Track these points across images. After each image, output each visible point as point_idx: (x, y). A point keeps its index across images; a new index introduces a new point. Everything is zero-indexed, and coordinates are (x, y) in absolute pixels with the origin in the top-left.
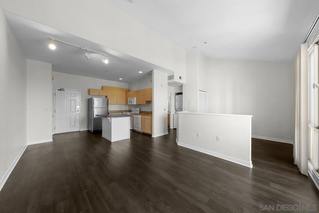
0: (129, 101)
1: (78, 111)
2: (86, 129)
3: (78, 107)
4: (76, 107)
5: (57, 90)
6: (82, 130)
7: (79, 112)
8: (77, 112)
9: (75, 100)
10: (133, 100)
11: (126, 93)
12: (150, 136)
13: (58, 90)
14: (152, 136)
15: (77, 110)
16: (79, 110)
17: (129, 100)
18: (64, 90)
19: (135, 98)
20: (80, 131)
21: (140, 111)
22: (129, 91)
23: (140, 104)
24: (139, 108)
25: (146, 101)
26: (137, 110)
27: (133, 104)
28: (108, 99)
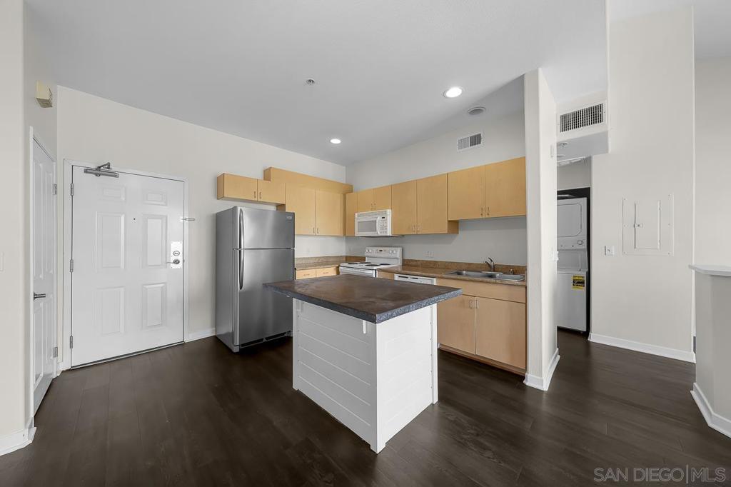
0: (358, 222)
1: (176, 262)
2: (207, 333)
3: (176, 246)
4: (166, 249)
5: (79, 172)
6: (190, 337)
7: (180, 265)
8: (174, 266)
9: (164, 219)
10: (379, 218)
11: (345, 196)
12: (515, 378)
13: (86, 171)
14: (523, 378)
15: (173, 258)
16: (180, 258)
17: (359, 218)
18: (115, 175)
19: (389, 212)
20: (183, 344)
21: (404, 261)
22: (352, 191)
23: (415, 233)
24: (399, 250)
25: (449, 221)
26: (390, 256)
27: (380, 234)
28: (294, 214)
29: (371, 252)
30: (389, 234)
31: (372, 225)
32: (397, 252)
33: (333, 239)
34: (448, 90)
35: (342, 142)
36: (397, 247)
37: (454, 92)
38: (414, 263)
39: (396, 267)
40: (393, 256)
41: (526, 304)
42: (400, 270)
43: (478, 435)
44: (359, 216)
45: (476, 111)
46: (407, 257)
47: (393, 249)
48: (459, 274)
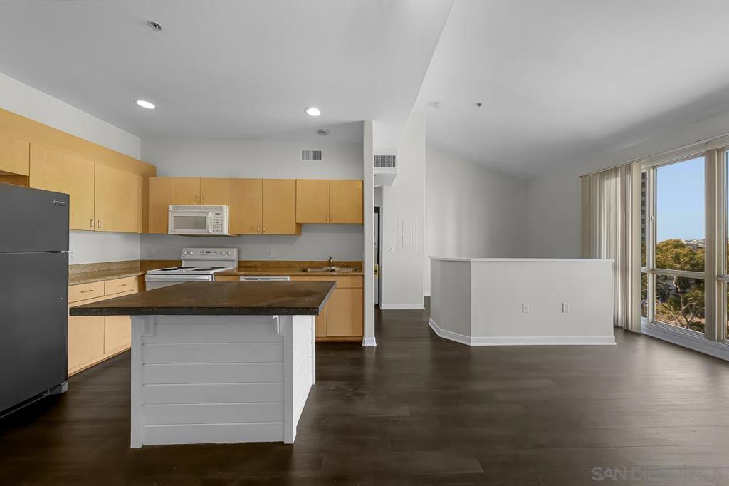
10: (211, 214)
12: (355, 345)
17: (176, 212)
19: (225, 208)
21: (240, 262)
22: (154, 175)
23: (260, 233)
24: (235, 251)
25: (297, 224)
26: (222, 257)
27: (211, 232)
28: (69, 195)
29: (191, 254)
30: (226, 232)
31: (201, 223)
32: (233, 254)
33: (119, 237)
34: (308, 108)
35: (156, 108)
36: (233, 247)
37: (314, 112)
38: (253, 264)
39: (233, 269)
40: (227, 257)
41: (363, 288)
42: (235, 271)
43: (355, 389)
44: (175, 208)
45: (322, 132)
46: (244, 258)
47: (227, 250)
48: (304, 271)
